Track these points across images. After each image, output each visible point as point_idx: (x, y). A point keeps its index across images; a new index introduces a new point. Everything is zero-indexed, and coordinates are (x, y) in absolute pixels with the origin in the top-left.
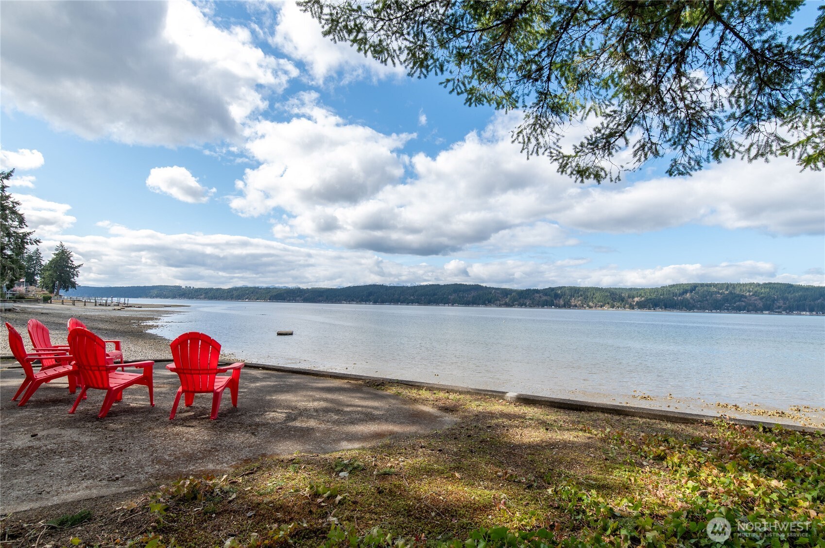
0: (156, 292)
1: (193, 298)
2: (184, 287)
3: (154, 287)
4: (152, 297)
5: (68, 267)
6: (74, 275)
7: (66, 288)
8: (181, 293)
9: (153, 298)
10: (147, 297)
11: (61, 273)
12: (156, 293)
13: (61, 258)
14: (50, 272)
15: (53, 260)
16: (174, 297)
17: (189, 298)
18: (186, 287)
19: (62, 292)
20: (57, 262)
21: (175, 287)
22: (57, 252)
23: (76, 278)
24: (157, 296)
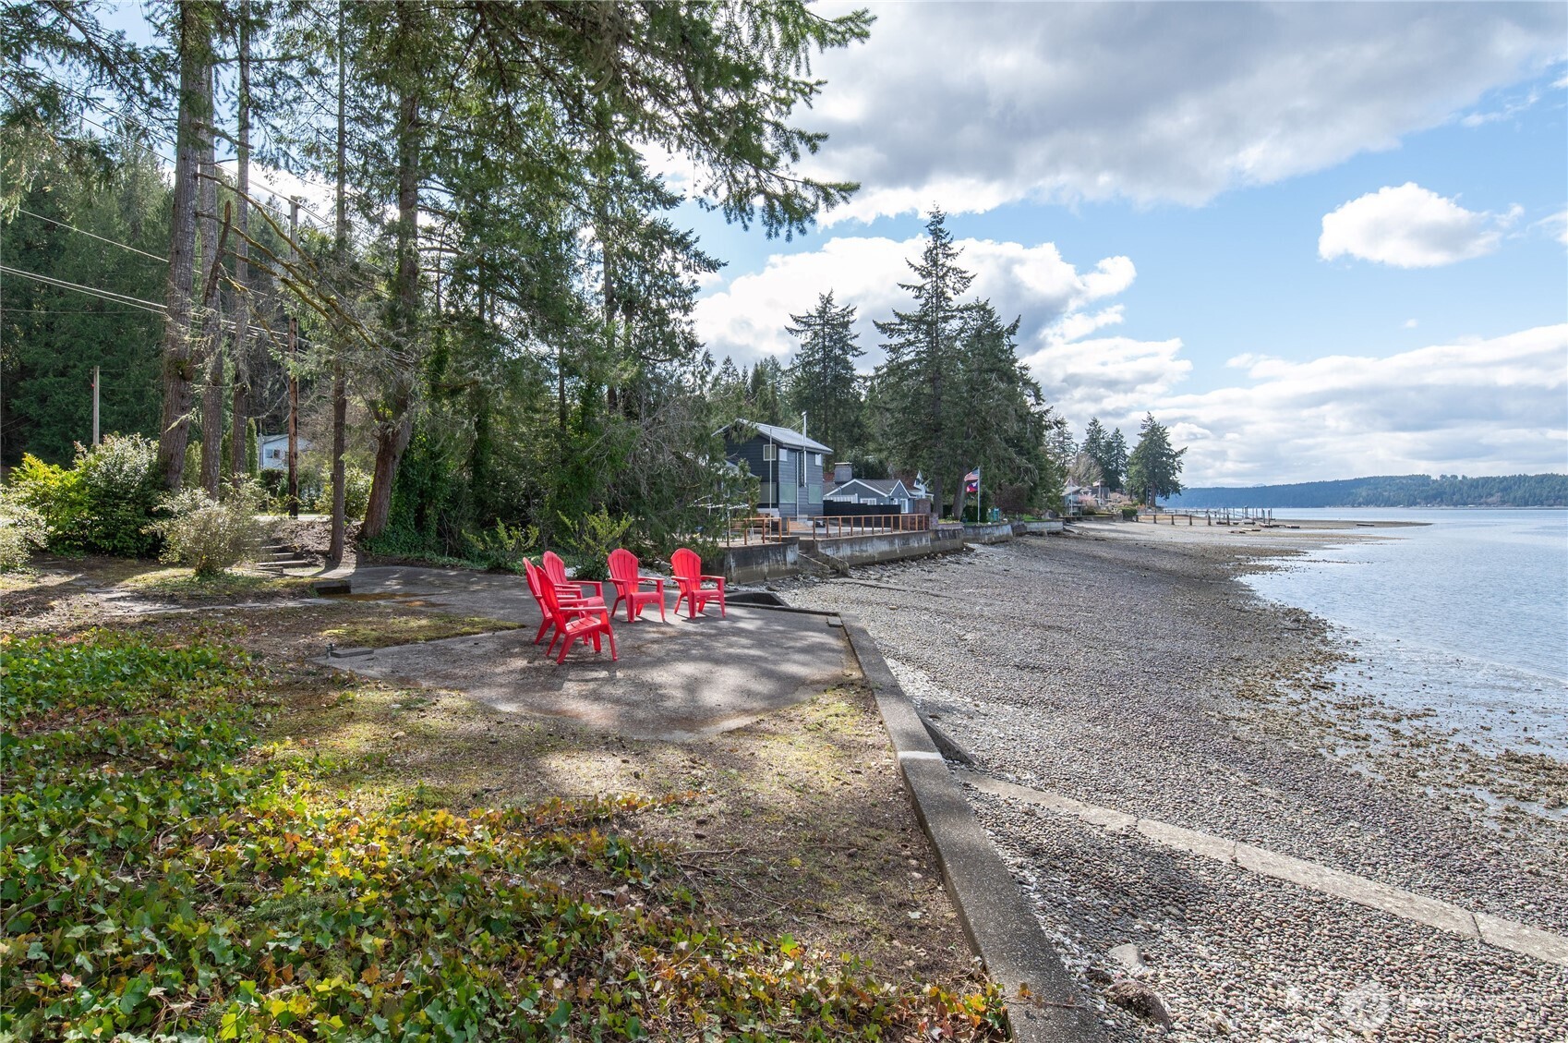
0: (1363, 492)
1: (1465, 504)
2: (1435, 477)
3: (1358, 483)
4: (1355, 504)
5: (1164, 455)
6: (1174, 468)
7: (1165, 493)
8: (1431, 492)
9: (1360, 505)
10: (1343, 505)
11: (1154, 468)
12: (1364, 494)
13: (1151, 441)
14: (1138, 467)
15: (1140, 446)
16: (1412, 503)
17: (1456, 504)
18: (1443, 477)
19: (1159, 500)
20: (1146, 447)
21: (1412, 477)
22: (1144, 431)
23: (1177, 473)
24: (1367, 503)
